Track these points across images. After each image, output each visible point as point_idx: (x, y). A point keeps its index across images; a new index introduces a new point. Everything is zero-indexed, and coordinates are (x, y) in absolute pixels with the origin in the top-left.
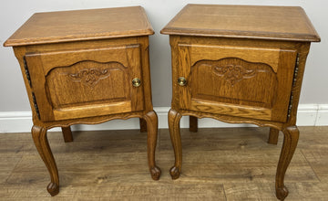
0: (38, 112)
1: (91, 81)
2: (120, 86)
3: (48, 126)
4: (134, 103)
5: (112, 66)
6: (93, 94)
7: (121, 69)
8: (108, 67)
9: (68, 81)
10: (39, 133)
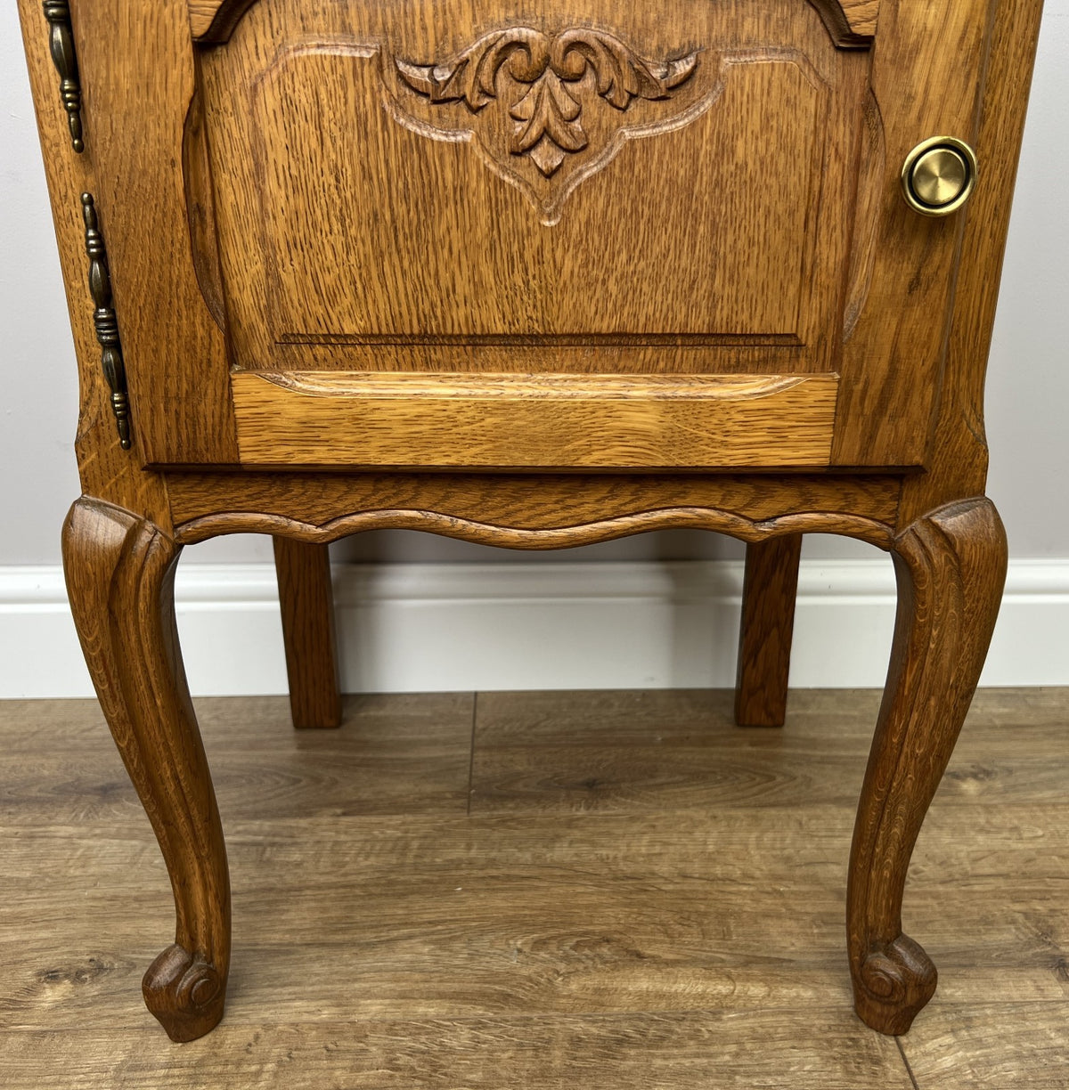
0: (118, 380)
1: (552, 150)
2: (778, 219)
3: (190, 516)
4: (865, 391)
5: (735, 24)
6: (548, 269)
7: (806, 60)
8: (710, 30)
9: (374, 124)
10: (115, 559)
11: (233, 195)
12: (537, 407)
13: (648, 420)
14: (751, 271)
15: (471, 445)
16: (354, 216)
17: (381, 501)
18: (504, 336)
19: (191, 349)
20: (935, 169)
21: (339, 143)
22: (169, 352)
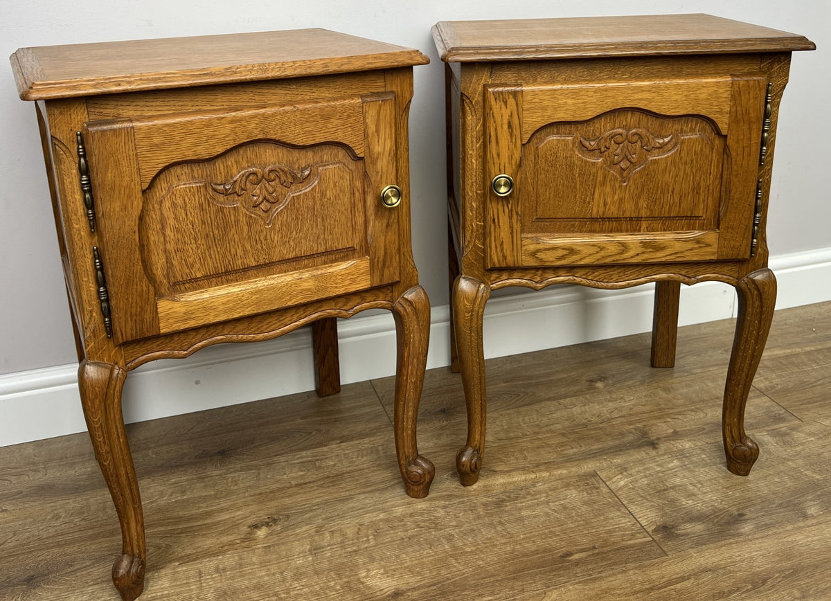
0: (108, 313)
1: (267, 204)
2: (342, 212)
3: (132, 359)
4: (378, 261)
5: (322, 157)
6: (269, 241)
7: (344, 164)
8: (314, 160)
9: (205, 206)
10: (107, 383)
11: (154, 237)
12: (270, 288)
13: (310, 285)
14: (336, 229)
15: (248, 307)
16: (199, 237)
17: (209, 335)
18: (256, 266)
19: (141, 296)
20: (390, 195)
21: (193, 214)
22: (132, 298)
